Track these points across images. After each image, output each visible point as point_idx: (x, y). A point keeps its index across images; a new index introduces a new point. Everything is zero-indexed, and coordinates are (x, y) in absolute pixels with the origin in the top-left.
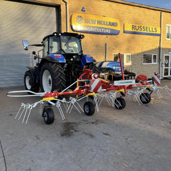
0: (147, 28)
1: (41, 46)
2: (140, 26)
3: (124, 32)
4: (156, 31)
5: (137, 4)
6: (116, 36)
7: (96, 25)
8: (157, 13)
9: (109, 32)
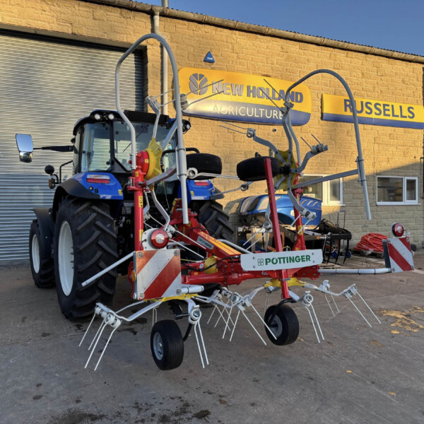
0: (387, 107)
1: (69, 151)
2: (367, 103)
3: (322, 118)
4: (411, 115)
5: (358, 46)
6: (299, 127)
7: (244, 98)
8: (414, 69)
9: (281, 118)
